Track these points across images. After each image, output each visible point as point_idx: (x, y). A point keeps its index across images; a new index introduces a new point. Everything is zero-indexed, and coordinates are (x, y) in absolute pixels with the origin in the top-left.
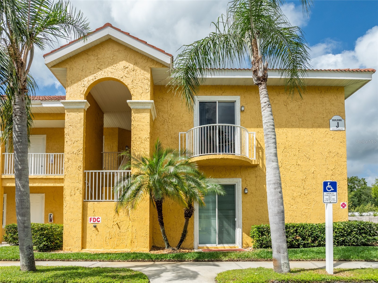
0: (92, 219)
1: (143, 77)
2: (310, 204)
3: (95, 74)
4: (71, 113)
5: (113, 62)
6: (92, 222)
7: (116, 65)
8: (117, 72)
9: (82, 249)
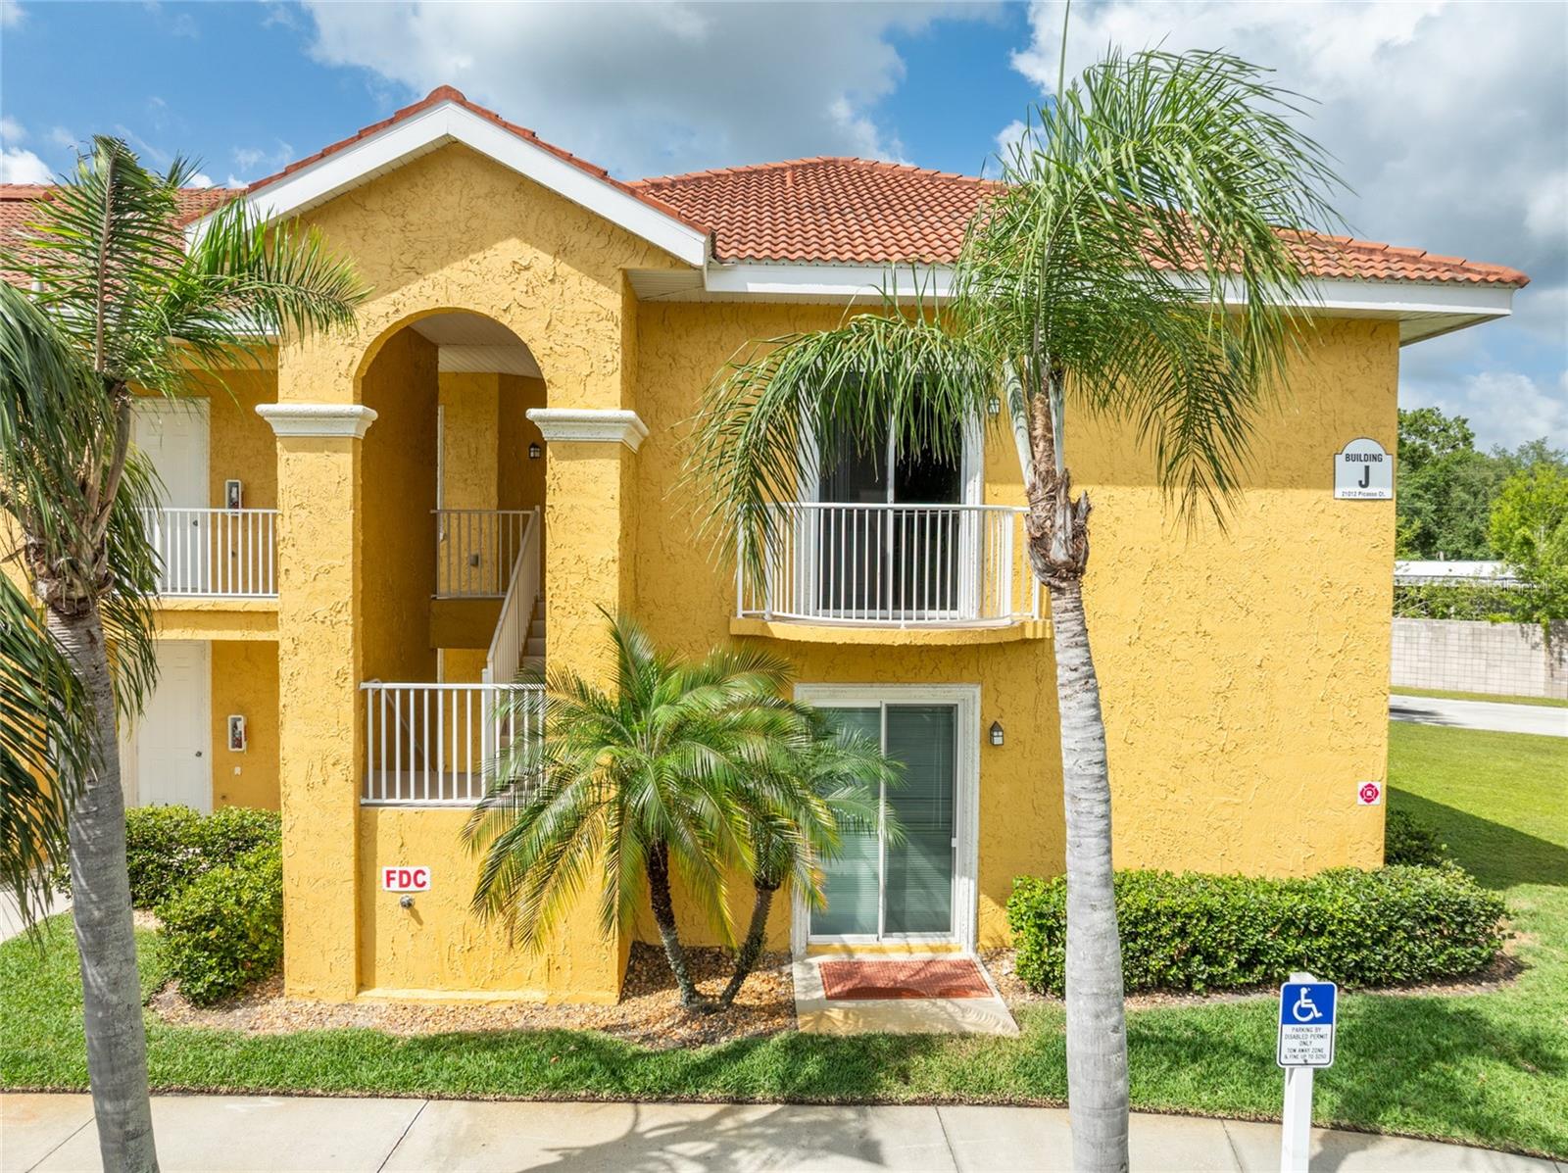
0: (397, 876)
1: (590, 307)
2: (1242, 788)
3: (393, 291)
4: (300, 455)
5: (470, 242)
6: (395, 885)
7: (479, 256)
8: (487, 287)
9: (358, 992)
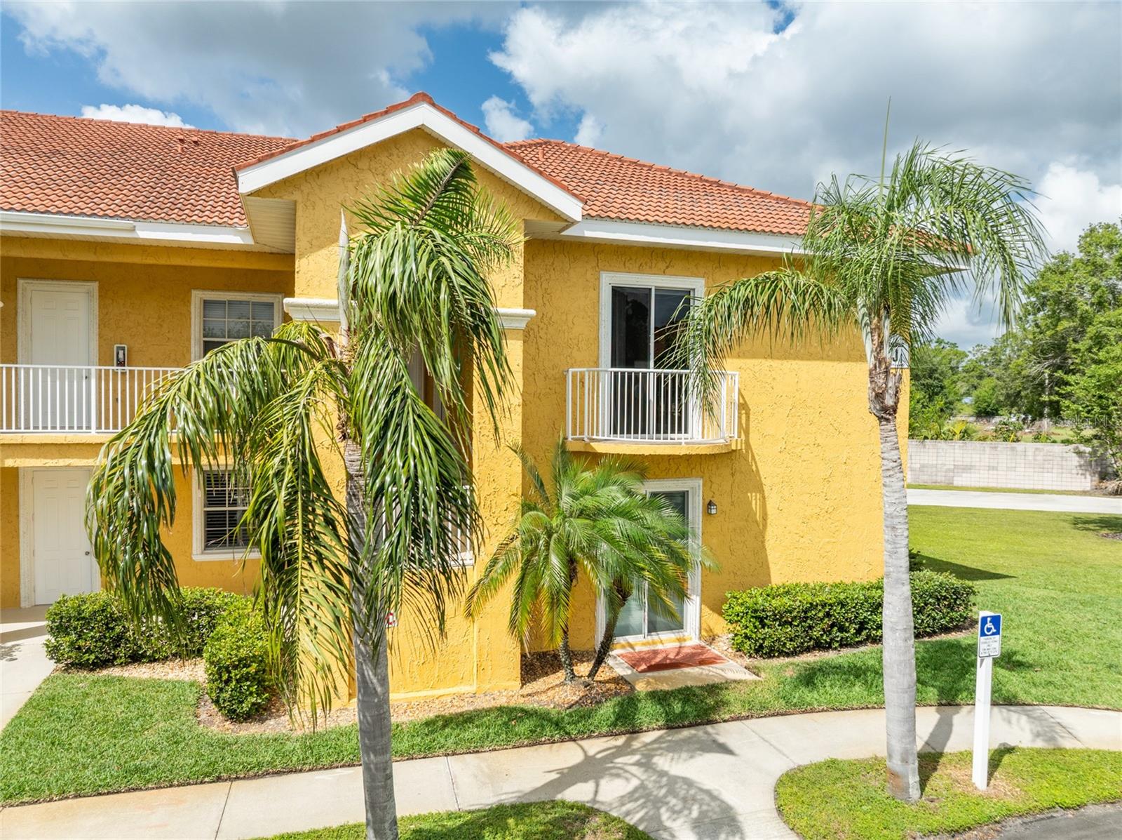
9: (349, 700)
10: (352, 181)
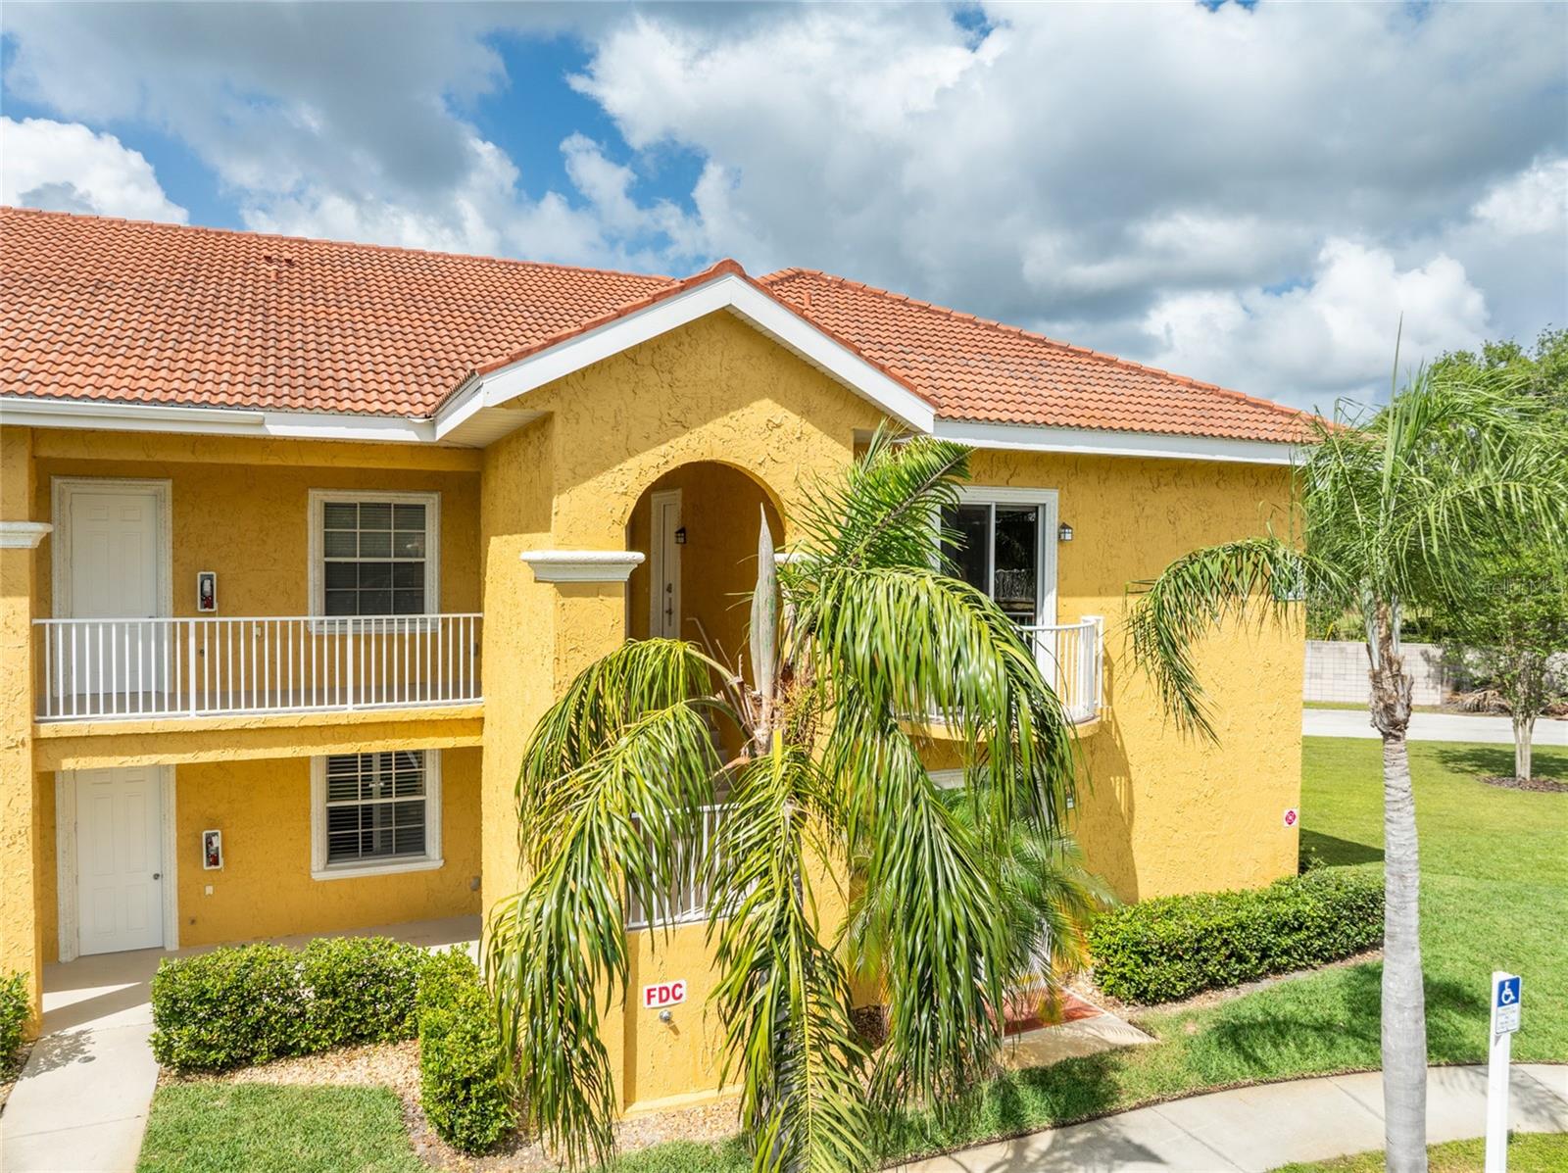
0: (656, 993)
1: (829, 462)
6: (655, 1002)
7: (738, 414)
8: (743, 442)
9: (624, 1110)
10: (628, 382)
